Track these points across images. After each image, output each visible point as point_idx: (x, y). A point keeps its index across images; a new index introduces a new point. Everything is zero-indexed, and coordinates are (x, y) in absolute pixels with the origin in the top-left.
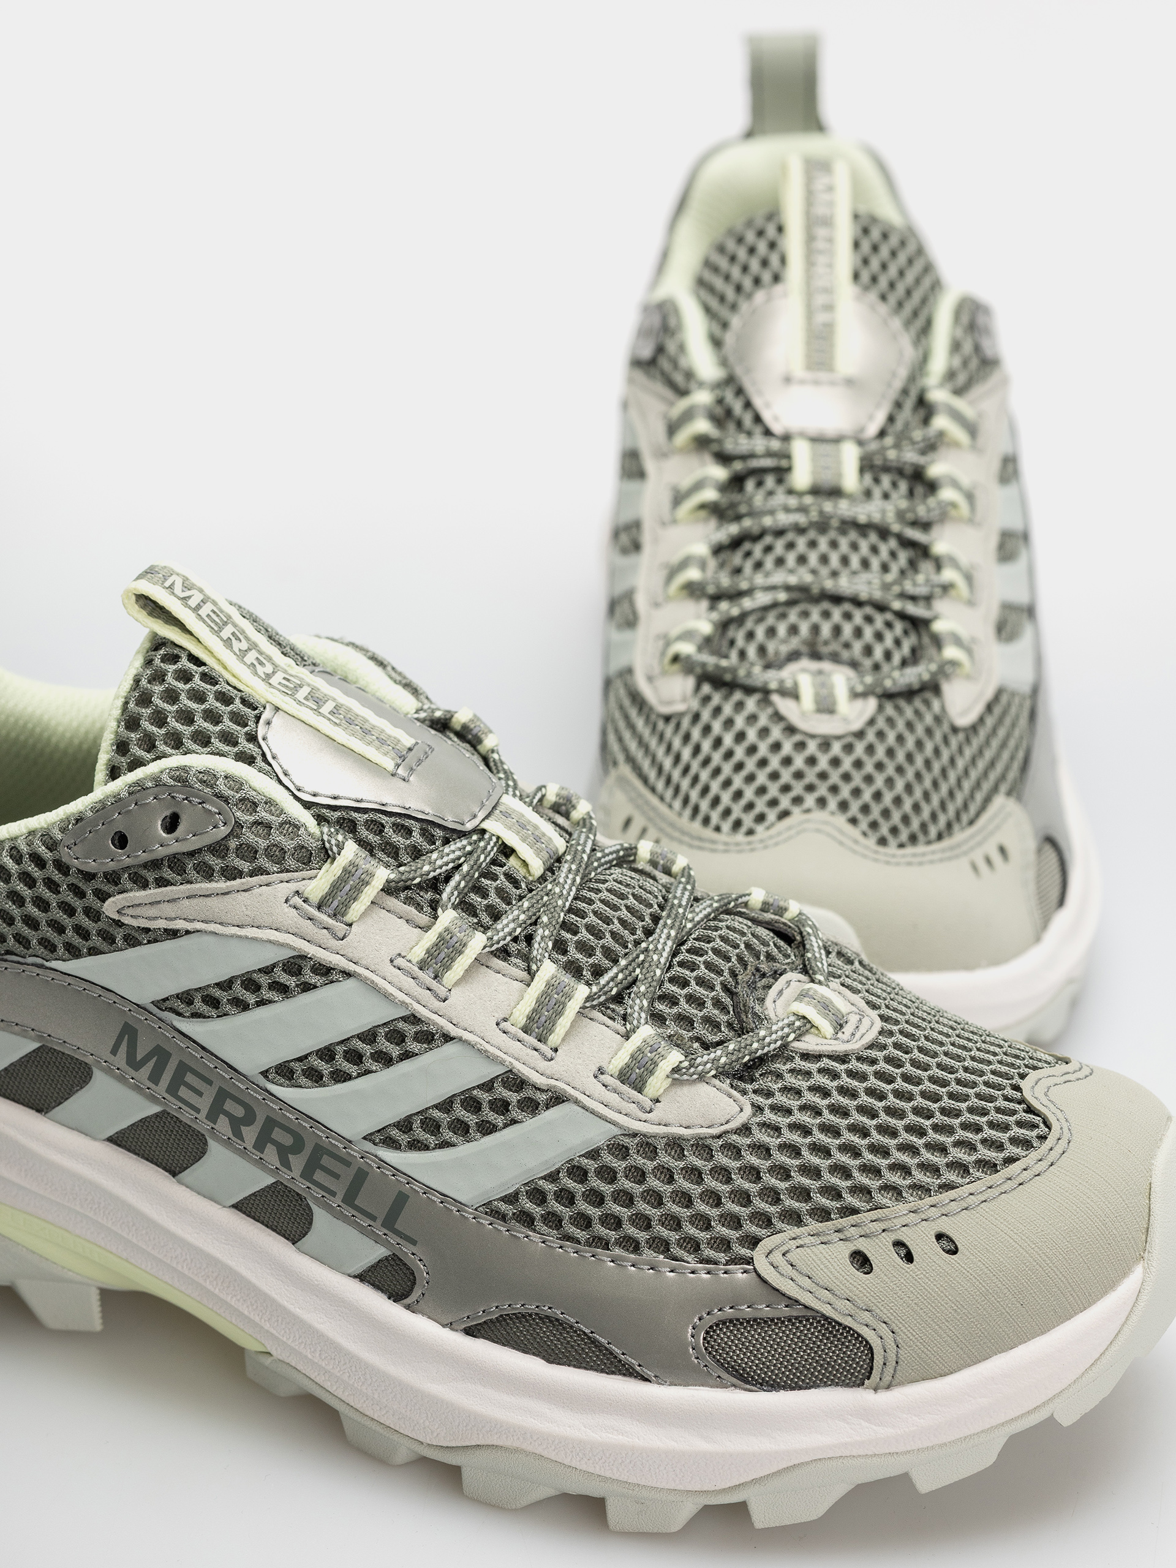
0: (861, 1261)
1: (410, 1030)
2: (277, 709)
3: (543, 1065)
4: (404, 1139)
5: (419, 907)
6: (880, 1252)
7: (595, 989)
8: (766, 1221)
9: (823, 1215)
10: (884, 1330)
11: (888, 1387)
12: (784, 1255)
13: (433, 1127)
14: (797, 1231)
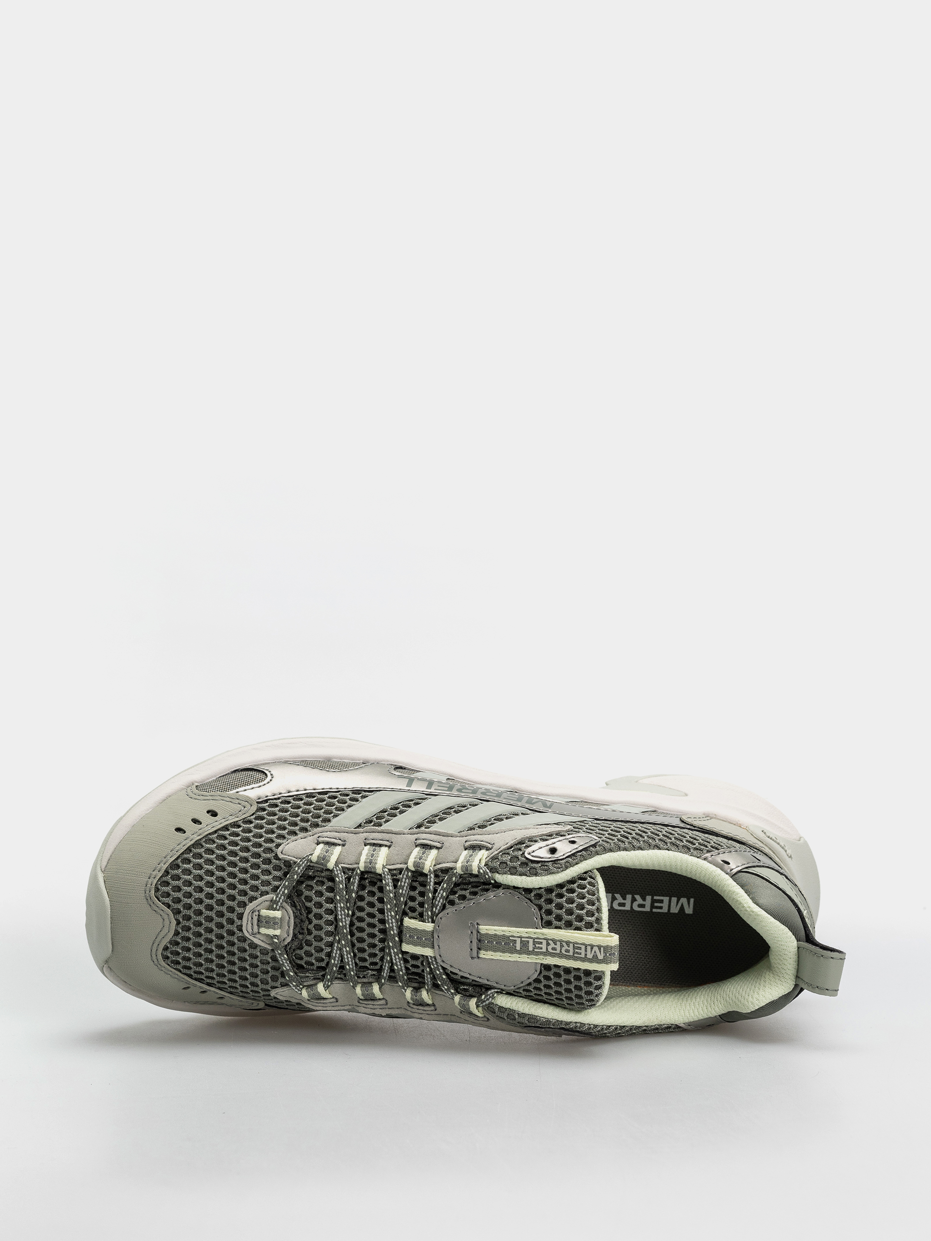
0: (214, 814)
3: (369, 835)
4: (417, 800)
5: (441, 869)
6: (206, 818)
7: (359, 873)
8: (258, 818)
9: (235, 825)
11: (189, 785)
13: (405, 805)
14: (242, 817)
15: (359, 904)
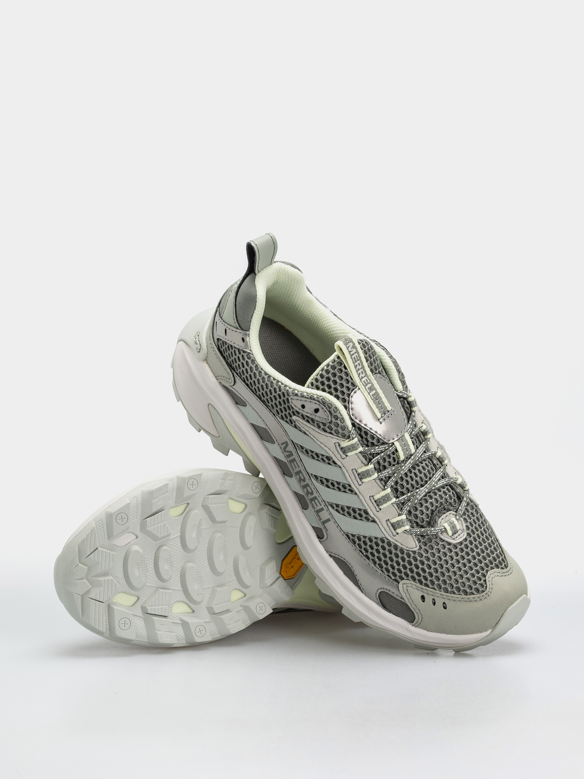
0: (423, 598)
1: (348, 488)
2: (359, 389)
3: (375, 512)
4: (335, 508)
5: (366, 459)
6: (429, 599)
7: (397, 500)
8: (407, 575)
9: (421, 582)
10: (420, 616)
11: (416, 627)
12: (407, 586)
13: (343, 510)
14: (413, 583)
15: (411, 489)
